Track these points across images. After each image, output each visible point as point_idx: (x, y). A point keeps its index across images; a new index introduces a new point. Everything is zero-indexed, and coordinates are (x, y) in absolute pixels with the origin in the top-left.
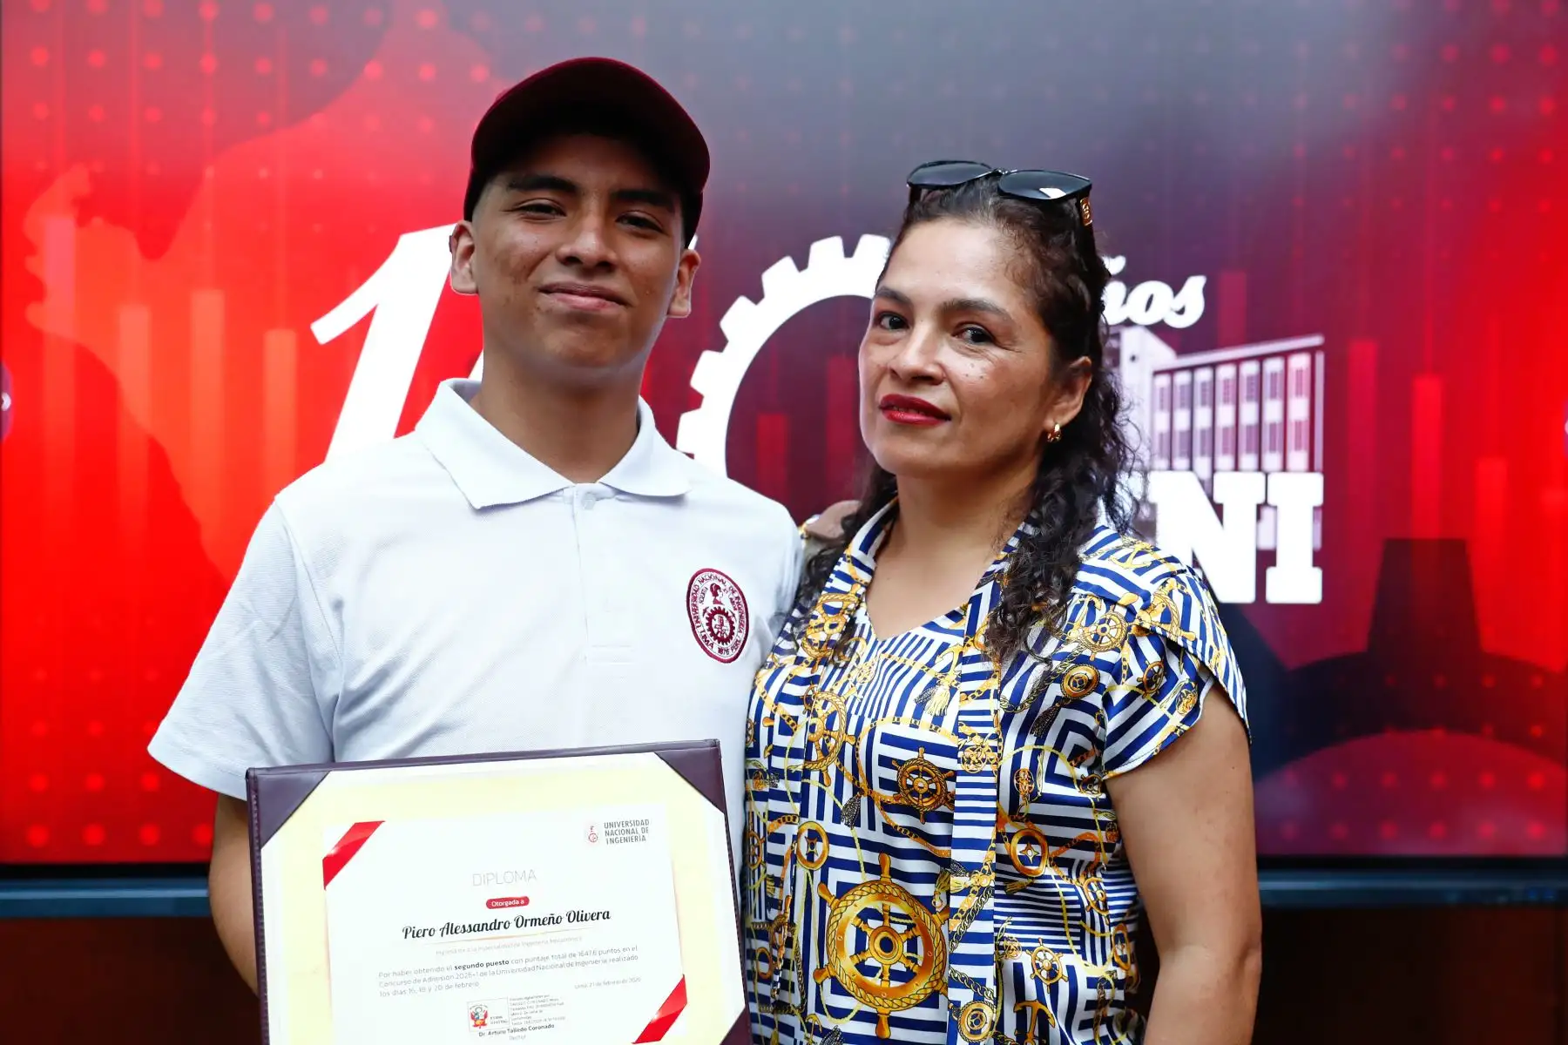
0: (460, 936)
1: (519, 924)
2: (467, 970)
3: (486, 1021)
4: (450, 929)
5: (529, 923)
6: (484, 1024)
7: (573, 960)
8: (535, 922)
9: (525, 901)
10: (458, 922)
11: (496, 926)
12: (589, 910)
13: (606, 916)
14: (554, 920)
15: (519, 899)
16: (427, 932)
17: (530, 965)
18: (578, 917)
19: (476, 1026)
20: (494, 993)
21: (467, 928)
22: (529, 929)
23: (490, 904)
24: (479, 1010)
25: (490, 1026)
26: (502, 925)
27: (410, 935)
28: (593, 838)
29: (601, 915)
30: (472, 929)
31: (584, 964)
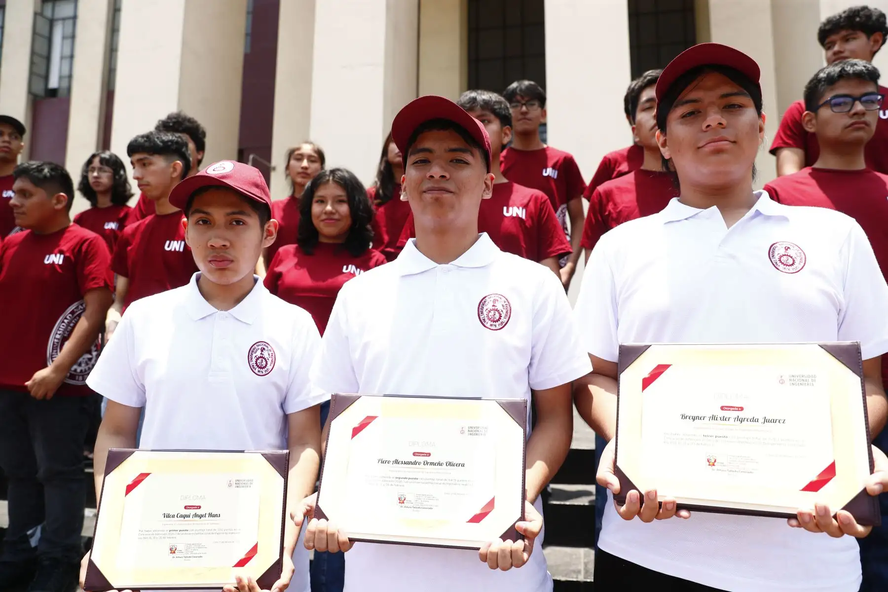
0: (400, 465)
1: (425, 464)
2: (400, 480)
3: (405, 502)
4: (397, 462)
5: (429, 464)
6: (403, 503)
7: (445, 482)
8: (432, 464)
9: (429, 455)
10: (400, 460)
11: (415, 463)
12: (455, 461)
13: (463, 465)
14: (440, 464)
15: (427, 454)
16: (387, 462)
17: (427, 481)
18: (450, 464)
19: (400, 503)
20: (410, 491)
21: (403, 462)
22: (429, 466)
23: (414, 454)
24: (402, 497)
25: (406, 504)
26: (418, 463)
27: (380, 462)
28: (462, 432)
29: (461, 465)
30: (405, 463)
31: (450, 484)
